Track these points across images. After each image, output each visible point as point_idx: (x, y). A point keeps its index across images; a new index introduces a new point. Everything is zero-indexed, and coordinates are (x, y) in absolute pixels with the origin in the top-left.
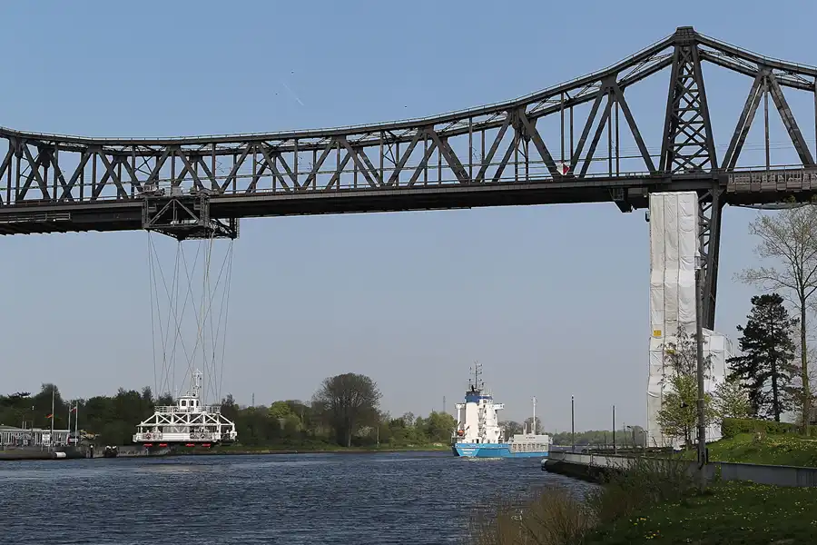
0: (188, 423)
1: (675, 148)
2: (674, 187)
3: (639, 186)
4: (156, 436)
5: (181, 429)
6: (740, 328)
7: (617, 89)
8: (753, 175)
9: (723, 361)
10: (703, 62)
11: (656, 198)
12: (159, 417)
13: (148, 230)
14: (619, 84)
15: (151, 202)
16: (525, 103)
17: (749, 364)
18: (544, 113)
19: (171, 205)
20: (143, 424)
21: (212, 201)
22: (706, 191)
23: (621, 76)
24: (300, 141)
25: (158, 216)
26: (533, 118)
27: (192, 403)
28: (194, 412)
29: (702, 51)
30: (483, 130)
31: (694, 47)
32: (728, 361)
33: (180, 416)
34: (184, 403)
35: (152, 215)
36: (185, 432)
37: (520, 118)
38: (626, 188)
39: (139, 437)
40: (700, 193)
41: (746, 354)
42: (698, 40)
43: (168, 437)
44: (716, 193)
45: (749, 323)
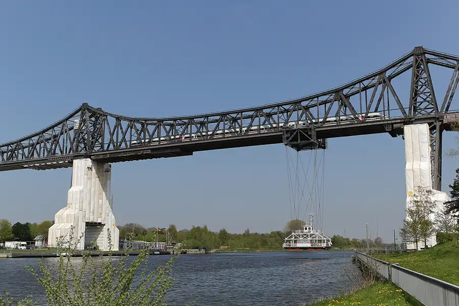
0: (309, 238)
1: (418, 104)
2: (416, 122)
3: (398, 123)
4: (293, 245)
5: (306, 241)
6: (450, 186)
7: (387, 80)
8: (456, 114)
9: (442, 204)
10: (429, 65)
11: (407, 129)
12: (294, 236)
13: (286, 145)
14: (388, 78)
15: (287, 132)
16: (342, 89)
17: (456, 204)
18: (353, 94)
19: (297, 133)
20: (286, 239)
21: (317, 130)
22: (433, 123)
23: (388, 73)
24: (243, 113)
25: (290, 139)
26: (347, 97)
27: (310, 229)
28: (311, 233)
29: (428, 59)
30: (325, 104)
31: (423, 56)
32: (444, 204)
33: (305, 235)
34: (306, 229)
35: (288, 138)
36: (308, 243)
37: (340, 96)
38: (392, 124)
39: (284, 245)
40: (430, 124)
41: (455, 199)
42: (425, 52)
43: (299, 245)
44: (438, 124)
45: (455, 183)
